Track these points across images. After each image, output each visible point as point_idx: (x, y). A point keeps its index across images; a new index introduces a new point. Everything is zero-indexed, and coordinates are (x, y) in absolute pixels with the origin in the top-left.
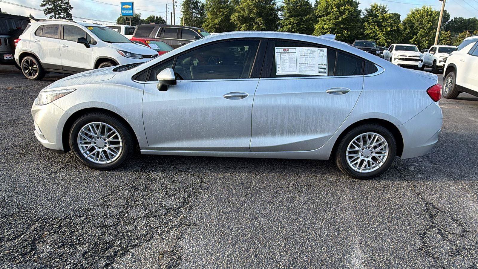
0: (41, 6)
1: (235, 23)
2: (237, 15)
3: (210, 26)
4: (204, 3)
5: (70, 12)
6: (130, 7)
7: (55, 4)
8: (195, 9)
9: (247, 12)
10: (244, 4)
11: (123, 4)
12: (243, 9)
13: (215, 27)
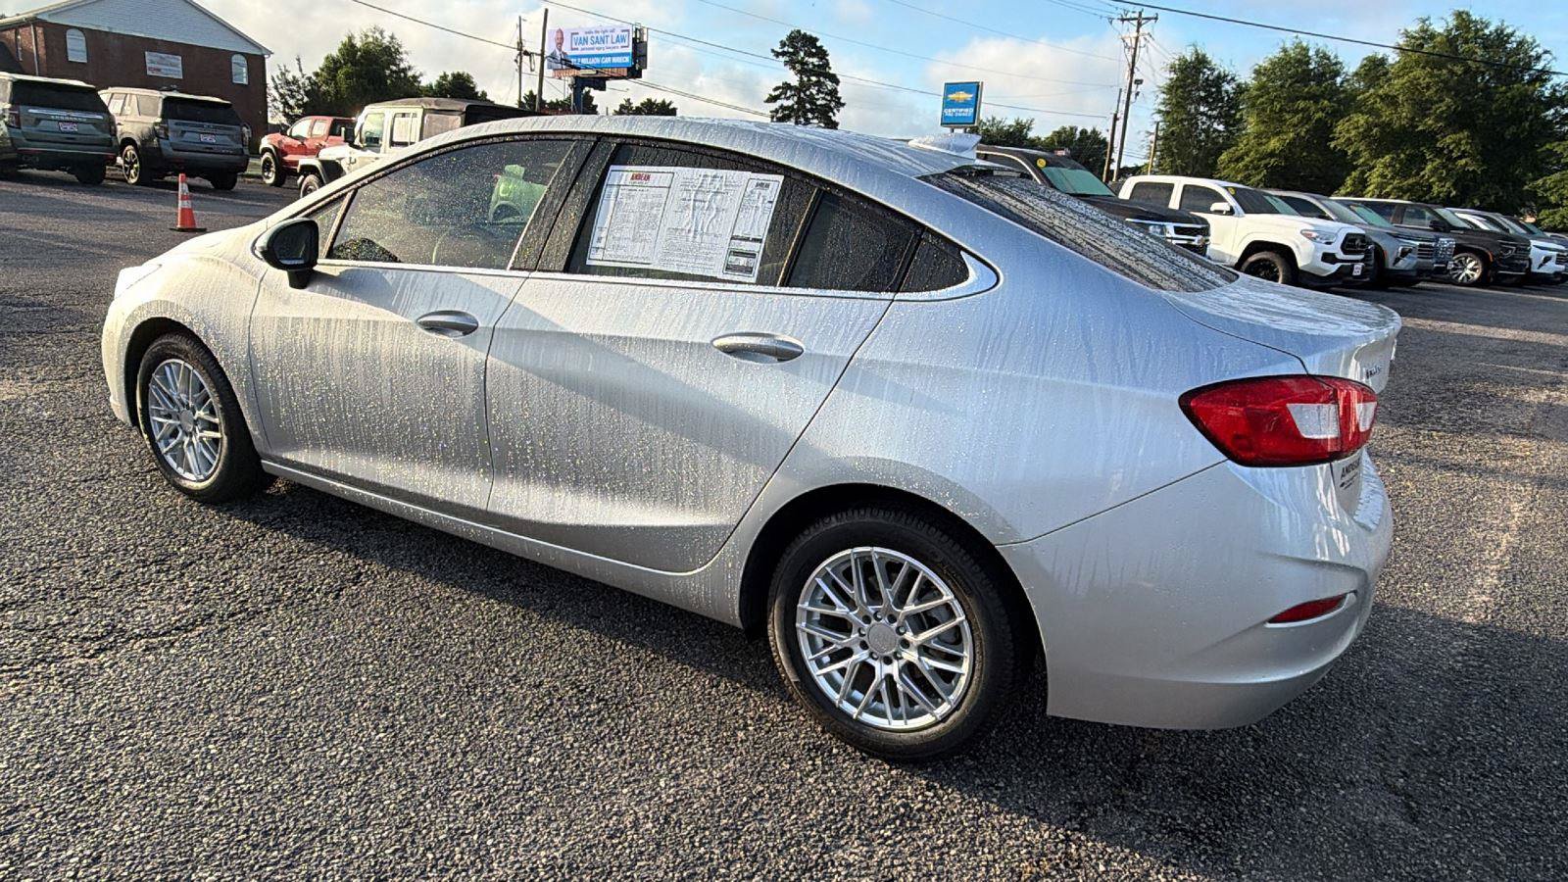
0: (768, 101)
1: (1350, 152)
2: (1362, 122)
3: (1247, 159)
4: (1249, 81)
5: (833, 118)
6: (969, 97)
7: (802, 95)
8: (1208, 104)
9: (1405, 112)
10: (1401, 81)
11: (951, 88)
12: (1391, 100)
13: (1266, 166)
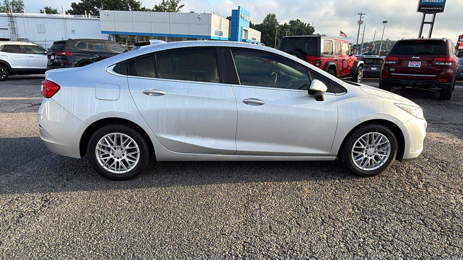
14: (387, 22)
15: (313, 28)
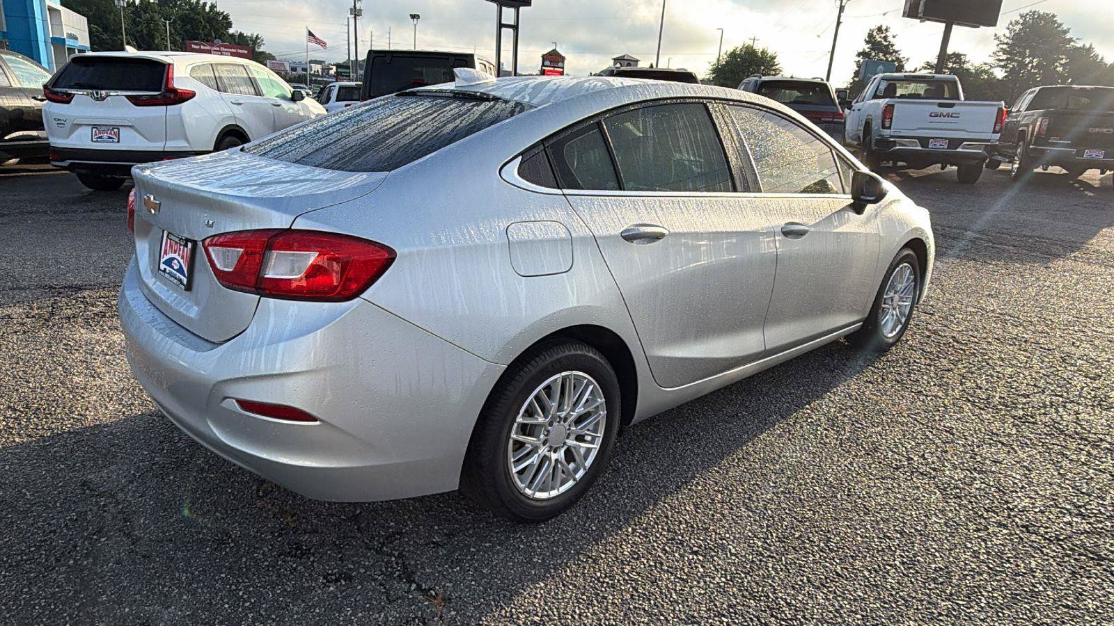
14: (418, 16)
15: (226, 17)
